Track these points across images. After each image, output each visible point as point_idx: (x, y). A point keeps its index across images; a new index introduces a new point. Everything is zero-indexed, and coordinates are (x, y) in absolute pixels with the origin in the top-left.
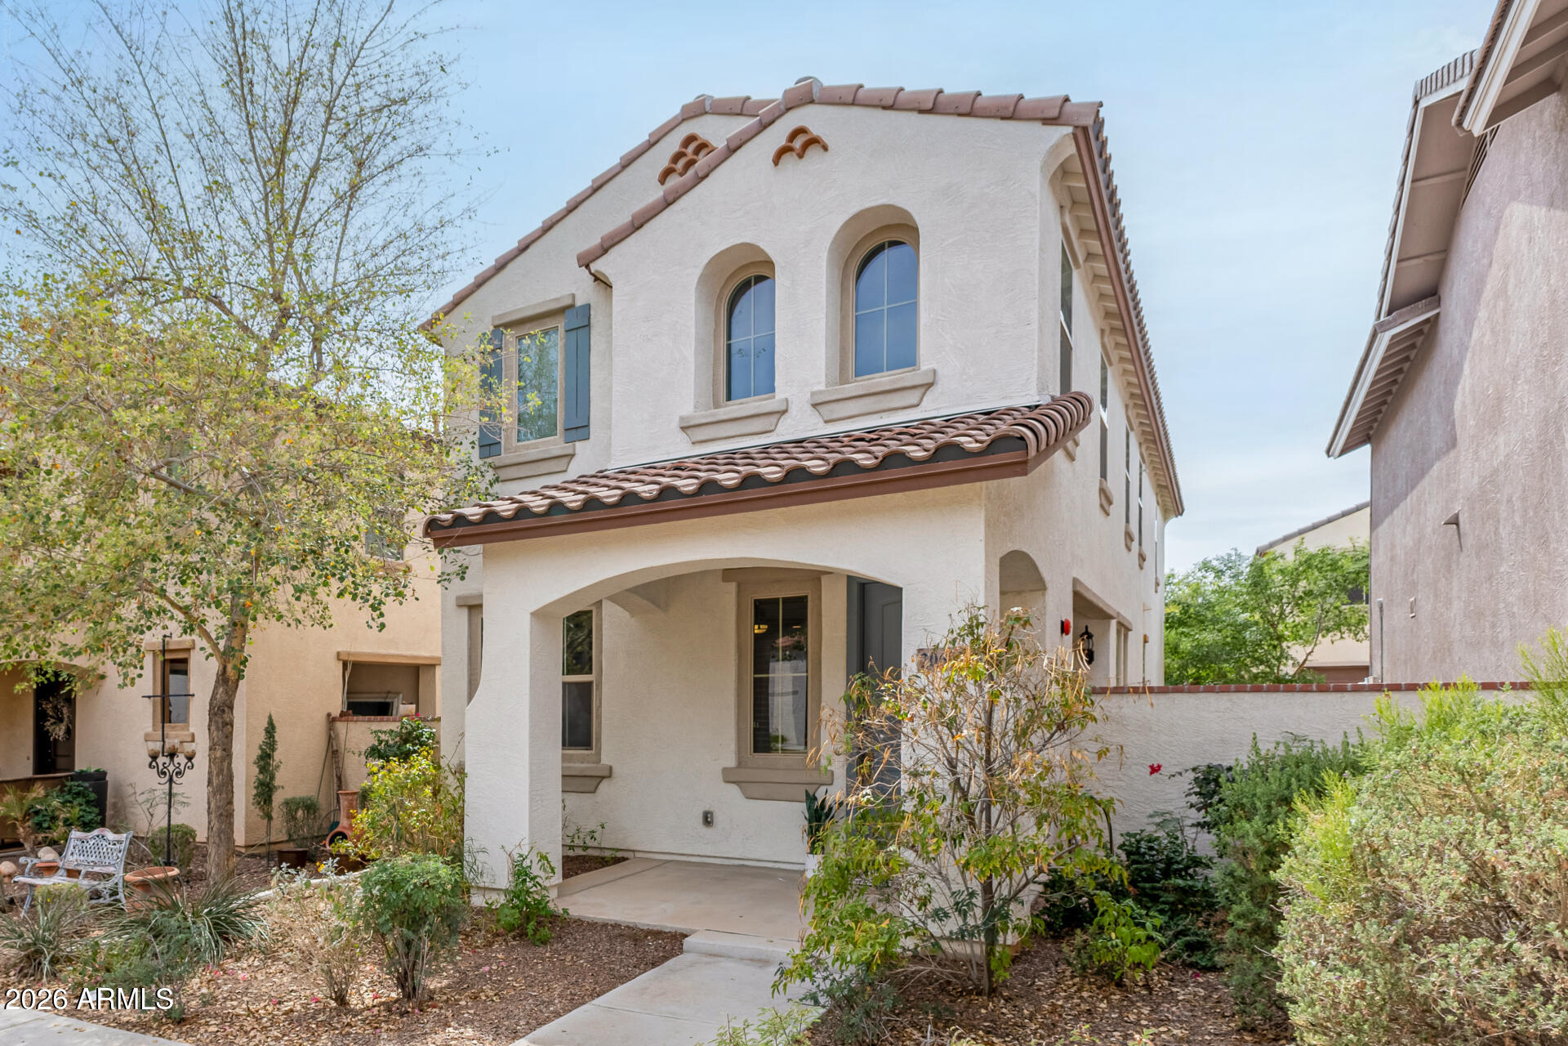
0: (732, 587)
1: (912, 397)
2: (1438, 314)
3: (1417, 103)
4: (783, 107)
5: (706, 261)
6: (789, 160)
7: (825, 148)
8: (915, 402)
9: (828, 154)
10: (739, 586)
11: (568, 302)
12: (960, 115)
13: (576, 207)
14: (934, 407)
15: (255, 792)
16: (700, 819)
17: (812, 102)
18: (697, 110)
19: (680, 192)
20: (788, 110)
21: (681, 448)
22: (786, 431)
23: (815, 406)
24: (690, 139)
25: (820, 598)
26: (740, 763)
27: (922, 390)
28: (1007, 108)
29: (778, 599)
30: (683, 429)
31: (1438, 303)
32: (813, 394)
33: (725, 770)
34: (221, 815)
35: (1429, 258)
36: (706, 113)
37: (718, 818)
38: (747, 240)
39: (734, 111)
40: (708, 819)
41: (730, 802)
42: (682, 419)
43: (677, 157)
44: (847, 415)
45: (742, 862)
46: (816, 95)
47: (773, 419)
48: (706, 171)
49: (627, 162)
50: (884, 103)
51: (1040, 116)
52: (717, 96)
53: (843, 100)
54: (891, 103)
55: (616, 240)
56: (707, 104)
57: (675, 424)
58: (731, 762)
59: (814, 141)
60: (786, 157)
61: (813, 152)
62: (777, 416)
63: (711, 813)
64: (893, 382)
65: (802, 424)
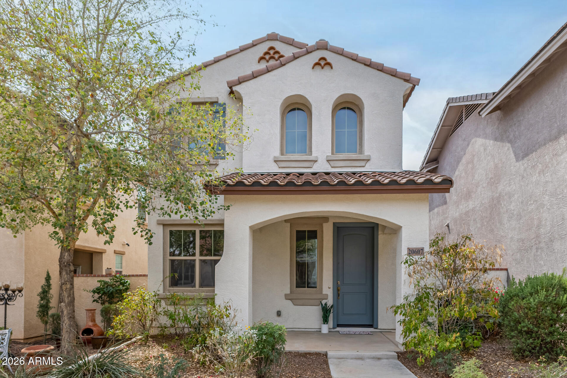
0: (288, 225)
1: (362, 164)
2: (437, 166)
3: (448, 104)
4: (316, 48)
5: (284, 98)
6: (317, 67)
7: (332, 68)
8: (364, 165)
9: (332, 71)
10: (290, 224)
11: (215, 100)
12: (378, 70)
13: (218, 61)
14: (368, 168)
15: (38, 310)
16: (276, 314)
17: (327, 49)
18: (273, 37)
19: (274, 68)
20: (318, 49)
21: (274, 169)
22: (316, 169)
23: (328, 161)
24: (272, 48)
25: (322, 231)
26: (291, 292)
27: (366, 161)
28: (393, 72)
29: (305, 231)
30: (275, 161)
31: (438, 163)
32: (327, 156)
33: (286, 295)
34: (71, 317)
35: (439, 150)
36: (278, 40)
37: (283, 313)
38: (301, 94)
39: (289, 43)
40: (279, 314)
41: (288, 307)
42: (275, 157)
43: (266, 53)
44: (340, 166)
45: (292, 330)
46: (329, 48)
47: (312, 163)
48: (285, 63)
49: (243, 49)
50: (353, 58)
51: (404, 78)
52: (281, 34)
53: (338, 52)
54: (354, 58)
55: (245, 80)
56: (278, 37)
57: (271, 159)
58: (288, 292)
59: (329, 64)
60: (317, 66)
61: (327, 68)
62: (314, 162)
63: (280, 311)
64: (357, 157)
65: (321, 167)
